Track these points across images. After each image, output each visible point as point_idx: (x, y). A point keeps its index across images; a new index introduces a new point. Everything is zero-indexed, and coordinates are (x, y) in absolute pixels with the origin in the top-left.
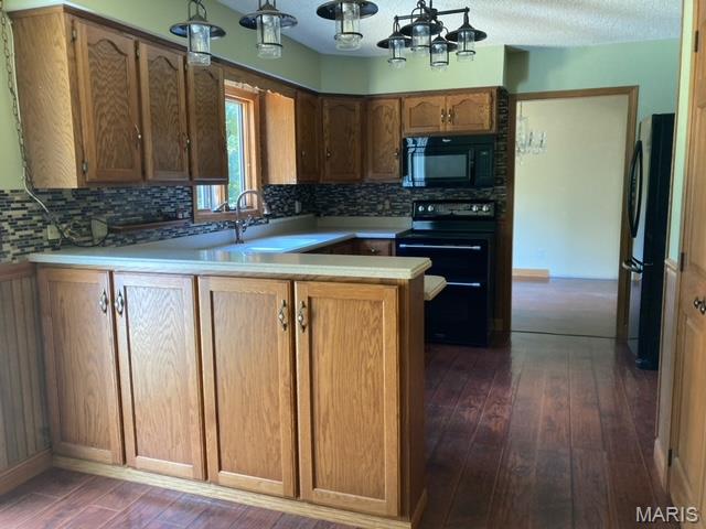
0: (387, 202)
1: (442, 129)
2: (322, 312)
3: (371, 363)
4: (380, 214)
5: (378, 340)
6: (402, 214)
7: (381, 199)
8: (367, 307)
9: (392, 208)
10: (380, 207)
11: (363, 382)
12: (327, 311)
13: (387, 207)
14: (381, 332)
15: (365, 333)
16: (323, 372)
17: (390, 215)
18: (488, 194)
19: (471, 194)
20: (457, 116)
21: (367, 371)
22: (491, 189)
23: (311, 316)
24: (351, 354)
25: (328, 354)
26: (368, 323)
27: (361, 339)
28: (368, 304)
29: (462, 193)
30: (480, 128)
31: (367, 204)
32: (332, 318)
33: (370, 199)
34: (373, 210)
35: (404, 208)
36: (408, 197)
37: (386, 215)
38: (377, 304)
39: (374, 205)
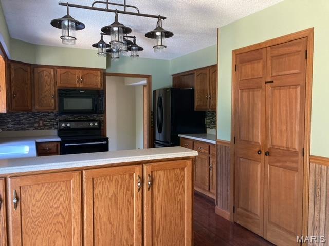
0: (41, 122)
1: (77, 85)
2: (157, 178)
3: (180, 197)
4: (36, 128)
5: (183, 186)
6: (50, 128)
7: (37, 120)
8: (179, 171)
9: (44, 125)
10: (36, 125)
11: (176, 207)
12: (160, 177)
13: (41, 124)
14: (184, 182)
15: (178, 184)
16: (157, 208)
17: (43, 129)
18: (95, 117)
19: (87, 117)
20: (85, 80)
21: (178, 202)
22: (96, 115)
23: (152, 181)
24: (171, 195)
25: (160, 199)
26: (179, 179)
27: (176, 187)
28: (179, 169)
29: (82, 117)
30: (96, 87)
31: (28, 123)
32: (162, 180)
33: (30, 121)
34: (32, 126)
35: (51, 125)
36: (53, 119)
37: (41, 129)
38: (183, 169)
39: (33, 124)
